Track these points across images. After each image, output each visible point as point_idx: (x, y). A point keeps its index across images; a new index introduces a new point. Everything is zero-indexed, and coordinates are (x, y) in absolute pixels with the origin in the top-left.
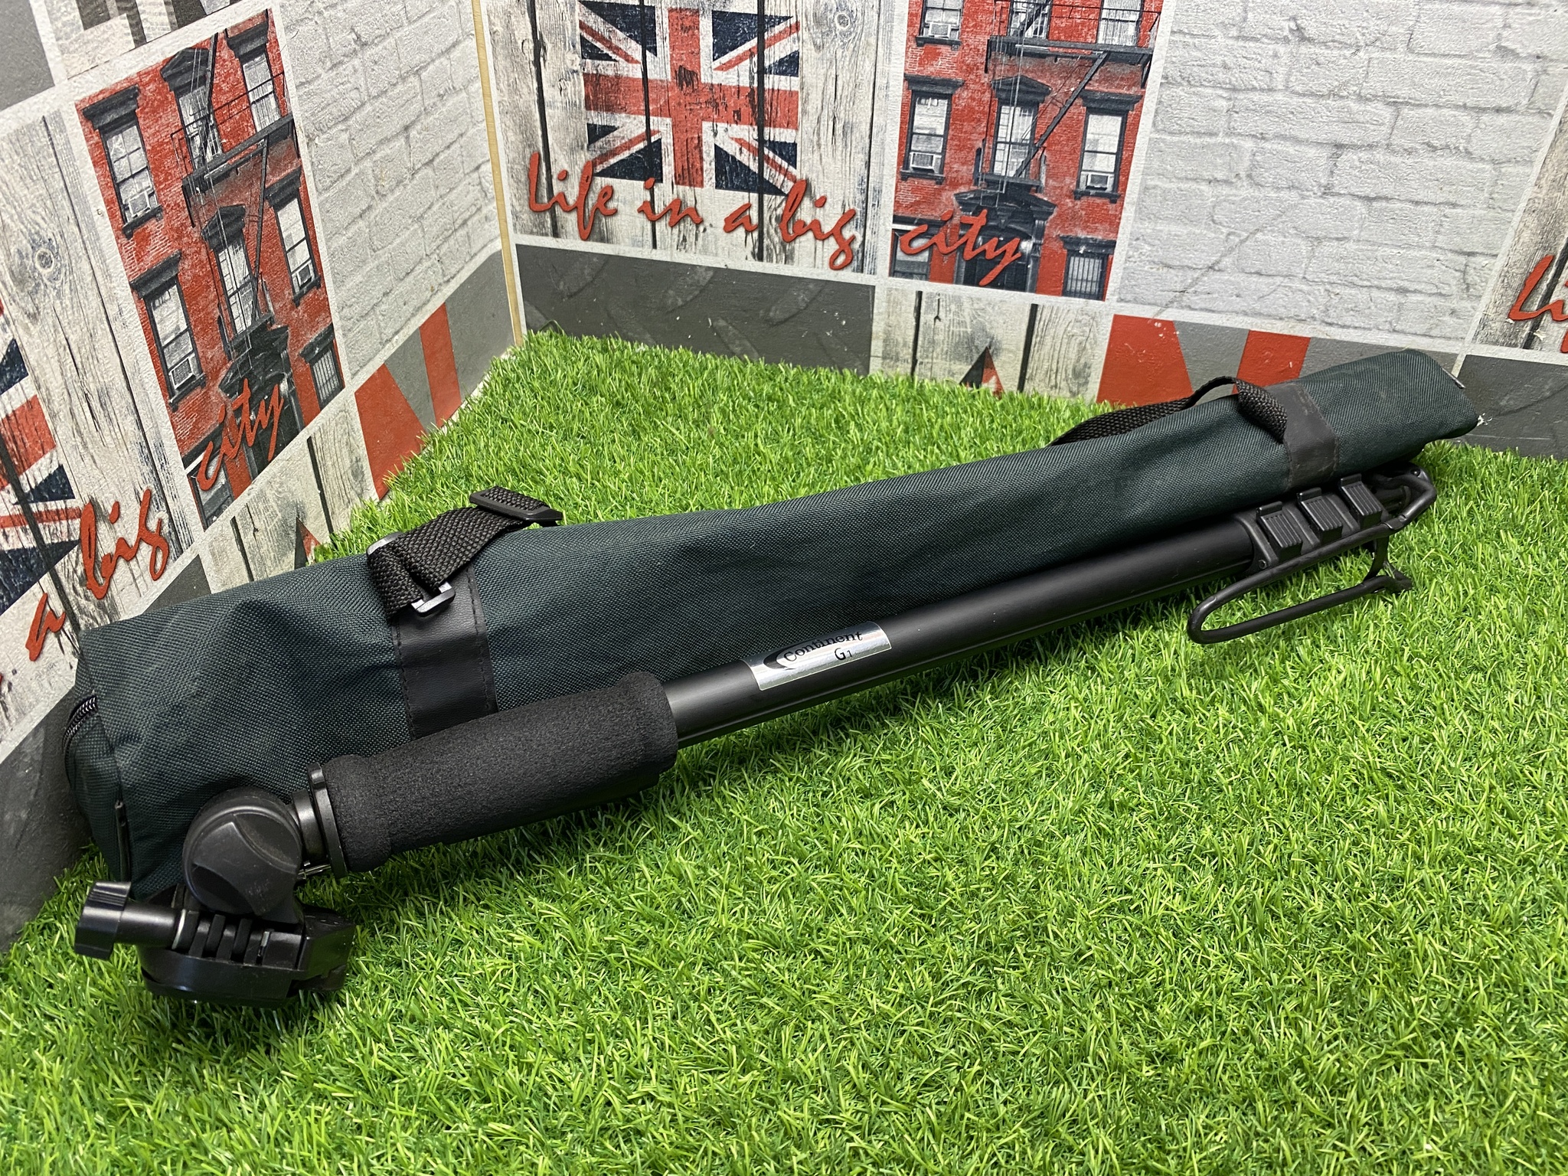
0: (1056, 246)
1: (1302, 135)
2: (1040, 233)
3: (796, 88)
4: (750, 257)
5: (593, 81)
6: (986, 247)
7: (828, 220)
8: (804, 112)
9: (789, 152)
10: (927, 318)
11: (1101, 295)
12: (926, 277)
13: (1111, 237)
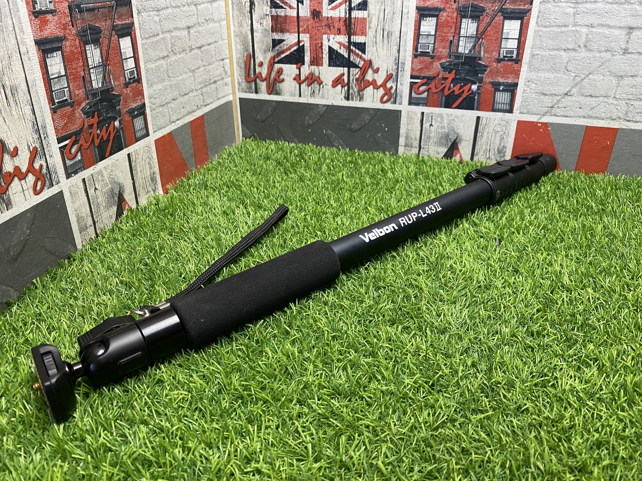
0: (489, 87)
1: (612, 23)
2: (481, 81)
3: (366, 16)
4: (343, 98)
5: (275, 18)
6: (455, 88)
7: (380, 78)
8: (370, 27)
9: (362, 47)
10: (426, 125)
11: (511, 111)
12: (426, 105)
13: (516, 81)
